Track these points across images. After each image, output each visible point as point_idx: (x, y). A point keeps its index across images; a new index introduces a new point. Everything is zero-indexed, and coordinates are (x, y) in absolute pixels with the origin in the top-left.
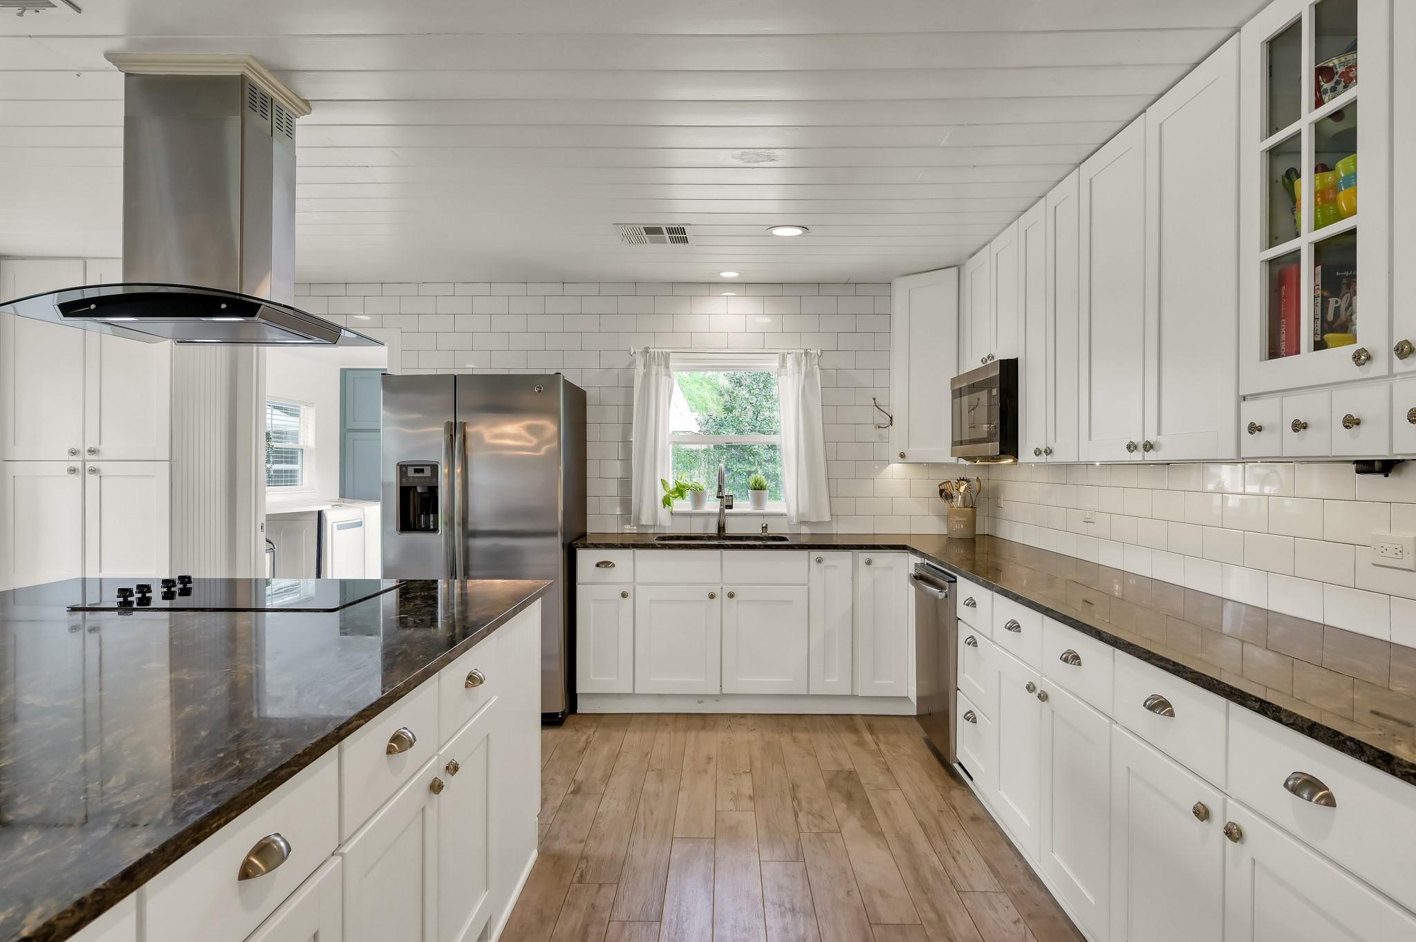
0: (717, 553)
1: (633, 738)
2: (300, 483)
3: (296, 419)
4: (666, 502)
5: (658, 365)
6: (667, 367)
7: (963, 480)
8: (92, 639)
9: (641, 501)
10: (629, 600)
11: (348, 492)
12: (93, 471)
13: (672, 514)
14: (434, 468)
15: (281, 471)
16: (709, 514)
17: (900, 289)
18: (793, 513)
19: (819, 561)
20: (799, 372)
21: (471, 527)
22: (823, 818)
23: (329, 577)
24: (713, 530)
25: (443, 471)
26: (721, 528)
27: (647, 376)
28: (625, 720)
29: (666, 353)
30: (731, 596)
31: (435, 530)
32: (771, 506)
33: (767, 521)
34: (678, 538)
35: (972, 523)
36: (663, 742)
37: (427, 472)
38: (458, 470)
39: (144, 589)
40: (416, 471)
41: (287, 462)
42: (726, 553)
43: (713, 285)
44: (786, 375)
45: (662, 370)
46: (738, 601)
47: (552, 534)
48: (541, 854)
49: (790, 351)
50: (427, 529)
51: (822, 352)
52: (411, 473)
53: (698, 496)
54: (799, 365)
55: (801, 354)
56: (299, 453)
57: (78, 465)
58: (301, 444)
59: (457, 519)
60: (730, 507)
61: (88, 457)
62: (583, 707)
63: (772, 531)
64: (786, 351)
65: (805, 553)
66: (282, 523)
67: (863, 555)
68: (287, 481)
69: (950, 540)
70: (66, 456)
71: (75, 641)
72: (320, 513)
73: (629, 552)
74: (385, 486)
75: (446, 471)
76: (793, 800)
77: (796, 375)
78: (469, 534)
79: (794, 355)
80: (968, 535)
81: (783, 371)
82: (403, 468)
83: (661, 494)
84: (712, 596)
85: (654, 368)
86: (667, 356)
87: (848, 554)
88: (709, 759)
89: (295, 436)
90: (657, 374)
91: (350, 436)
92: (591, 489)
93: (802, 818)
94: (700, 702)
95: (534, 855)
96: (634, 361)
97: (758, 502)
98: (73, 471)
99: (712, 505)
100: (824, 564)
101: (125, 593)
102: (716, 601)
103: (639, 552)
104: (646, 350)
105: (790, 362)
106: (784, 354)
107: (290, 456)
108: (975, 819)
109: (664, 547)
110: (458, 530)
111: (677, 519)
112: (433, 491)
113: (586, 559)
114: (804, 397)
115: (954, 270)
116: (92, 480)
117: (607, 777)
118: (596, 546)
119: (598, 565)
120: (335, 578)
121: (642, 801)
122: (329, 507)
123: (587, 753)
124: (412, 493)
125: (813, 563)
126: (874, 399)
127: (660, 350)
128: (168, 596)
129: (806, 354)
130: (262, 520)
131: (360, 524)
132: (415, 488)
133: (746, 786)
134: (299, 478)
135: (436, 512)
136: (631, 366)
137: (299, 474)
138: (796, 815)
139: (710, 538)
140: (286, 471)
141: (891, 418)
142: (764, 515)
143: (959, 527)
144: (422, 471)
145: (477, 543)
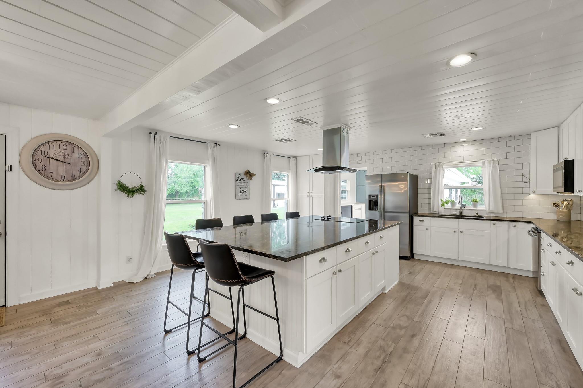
0: (457, 220)
1: (428, 266)
2: (347, 199)
3: (346, 184)
4: (442, 205)
5: (440, 167)
6: (442, 168)
7: (565, 200)
8: (311, 228)
9: (434, 205)
10: (429, 231)
11: (358, 201)
12: (311, 196)
13: (444, 209)
14: (377, 196)
15: (343, 196)
16: (457, 209)
17: (533, 136)
18: (488, 209)
19: (494, 224)
20: (490, 166)
21: (385, 210)
22: (482, 293)
23: (354, 218)
24: (458, 214)
25: (379, 196)
26: (461, 213)
27: (436, 171)
28: (427, 262)
29: (442, 164)
30: (462, 232)
31: (377, 210)
32: (480, 207)
33: (478, 212)
34: (446, 215)
35: (570, 216)
36: (437, 268)
37: (375, 197)
38: (382, 196)
39: (324, 217)
40: (373, 196)
41: (344, 194)
42: (459, 220)
43: (458, 143)
44: (485, 167)
45: (441, 169)
46: (464, 234)
47: (406, 213)
48: (399, 282)
49: (487, 160)
50: (375, 210)
51: (499, 159)
52: (372, 197)
53: (453, 204)
54: (490, 164)
55: (491, 161)
56: (347, 191)
57: (309, 195)
58: (347, 189)
59: (382, 208)
60: (465, 207)
61: (311, 193)
62: (415, 257)
63: (479, 215)
64: (485, 160)
65: (489, 222)
66: (344, 208)
67: (512, 224)
68: (344, 198)
69: (558, 221)
70: (307, 193)
71: (308, 228)
72: (352, 206)
73: (429, 218)
74: (366, 199)
75: (380, 196)
76: (474, 287)
77: (489, 167)
78: (385, 212)
79: (488, 161)
80: (566, 219)
81: (484, 166)
82: (370, 196)
83: (440, 203)
84: (455, 232)
85: (438, 168)
86: (442, 165)
87: (506, 223)
88: (450, 274)
89: (346, 187)
90: (439, 170)
91: (358, 187)
92: (419, 201)
93: (475, 291)
94: (451, 261)
95: (397, 281)
96: (432, 167)
97: (475, 206)
98: (308, 196)
99: (458, 206)
100: (496, 225)
101: (322, 218)
102: (456, 234)
103: (431, 218)
104: (436, 163)
105: (486, 164)
106: (484, 161)
107: (344, 192)
108: (543, 305)
109: (439, 217)
110: (382, 210)
111: (446, 210)
112: (377, 201)
113: (416, 219)
114: (492, 174)
115: (557, 128)
116: (311, 198)
117: (419, 272)
118: (419, 216)
119: (419, 221)
120: (355, 218)
121: (427, 278)
122: (354, 205)
123: (415, 267)
124: (372, 201)
125: (492, 225)
126: (522, 173)
127: (440, 163)
128: (328, 219)
129: (493, 160)
130: (340, 207)
131: (360, 209)
132: (372, 200)
133: (460, 281)
134: (346, 198)
135: (377, 206)
136: (431, 168)
137: (346, 197)
138: (474, 290)
139: (457, 216)
140: (344, 196)
141: (530, 179)
142: (477, 210)
143: (562, 217)
144: (374, 196)
145: (387, 214)
